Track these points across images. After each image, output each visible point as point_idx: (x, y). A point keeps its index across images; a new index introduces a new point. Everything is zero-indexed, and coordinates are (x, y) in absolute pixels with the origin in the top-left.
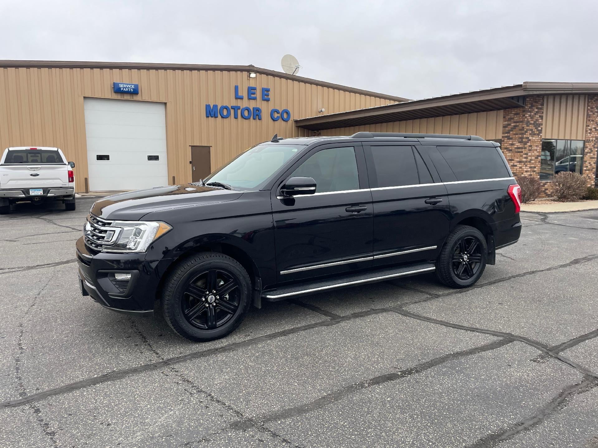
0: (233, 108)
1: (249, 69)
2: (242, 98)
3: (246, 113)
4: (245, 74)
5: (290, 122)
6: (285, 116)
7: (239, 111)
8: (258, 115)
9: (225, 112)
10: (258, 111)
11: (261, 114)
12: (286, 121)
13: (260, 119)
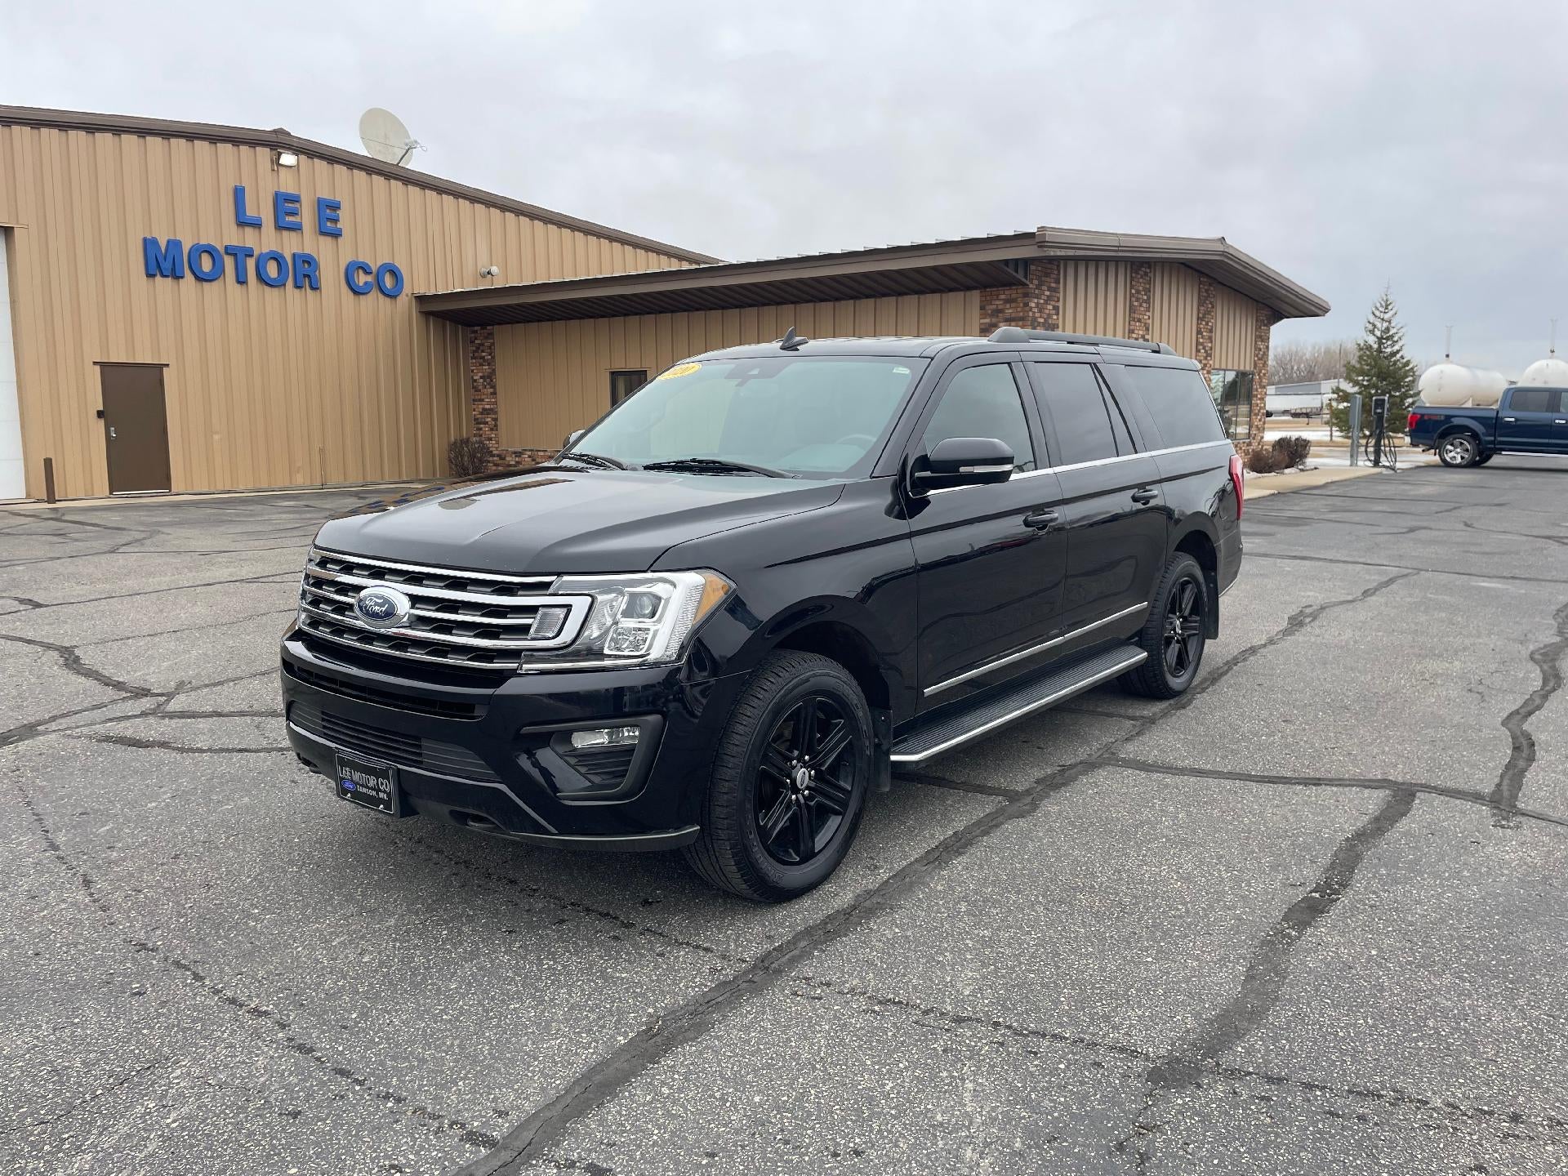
0: (230, 251)
1: (277, 142)
2: (257, 225)
3: (272, 270)
4: (264, 153)
5: (404, 300)
6: (388, 281)
7: (251, 264)
8: (309, 276)
9: (206, 264)
10: (309, 263)
11: (317, 273)
12: (392, 296)
13: (315, 288)
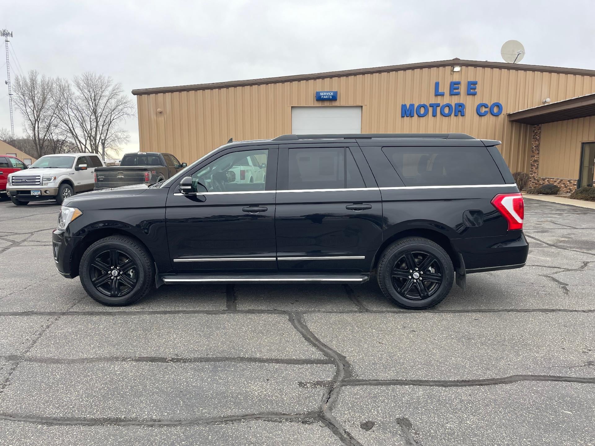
0: (431, 105)
1: (455, 63)
2: (442, 95)
3: (446, 111)
4: (448, 68)
5: (501, 117)
6: (496, 110)
7: (438, 109)
8: (461, 111)
9: (422, 111)
10: (461, 106)
11: (464, 110)
12: (496, 115)
13: (463, 115)
